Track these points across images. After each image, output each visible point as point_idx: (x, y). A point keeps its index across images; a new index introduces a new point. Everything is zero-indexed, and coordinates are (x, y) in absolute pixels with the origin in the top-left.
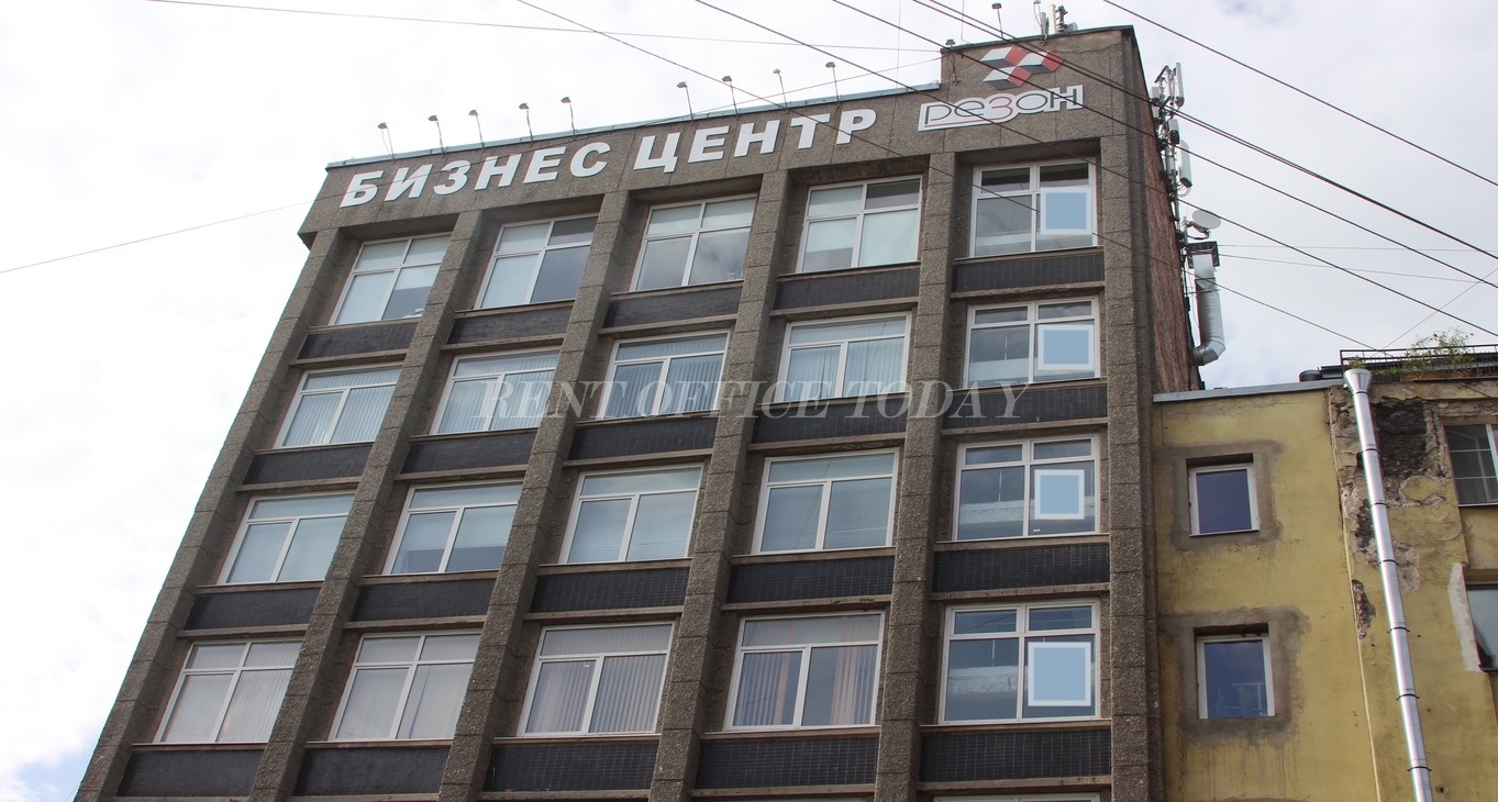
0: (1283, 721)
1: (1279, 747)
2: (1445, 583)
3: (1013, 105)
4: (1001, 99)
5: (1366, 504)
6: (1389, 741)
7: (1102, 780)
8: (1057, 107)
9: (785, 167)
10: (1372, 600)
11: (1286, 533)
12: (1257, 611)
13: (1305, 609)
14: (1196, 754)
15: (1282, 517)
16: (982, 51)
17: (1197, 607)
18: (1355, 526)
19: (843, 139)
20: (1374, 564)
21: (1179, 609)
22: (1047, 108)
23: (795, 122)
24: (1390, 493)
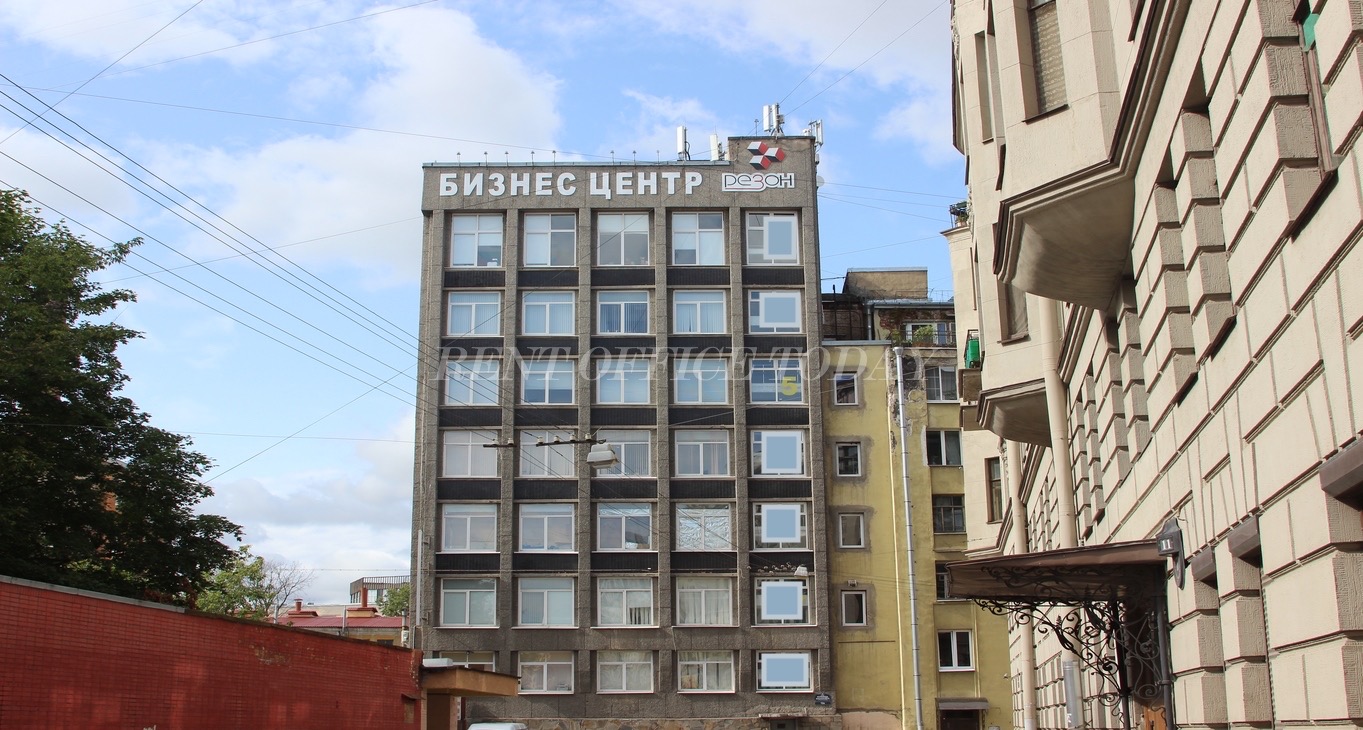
0: (863, 479)
1: (863, 488)
2: (920, 433)
3: (764, 181)
4: (757, 176)
5: (897, 401)
6: (898, 490)
7: (808, 499)
8: (783, 186)
9: (664, 205)
10: (896, 439)
11: (868, 406)
12: (857, 437)
13: (873, 438)
14: (837, 489)
15: (866, 399)
16: (748, 142)
17: (837, 434)
18: (893, 410)
19: (689, 191)
20: (898, 425)
21: (831, 434)
22: (778, 185)
23: (665, 175)
24: (905, 396)
